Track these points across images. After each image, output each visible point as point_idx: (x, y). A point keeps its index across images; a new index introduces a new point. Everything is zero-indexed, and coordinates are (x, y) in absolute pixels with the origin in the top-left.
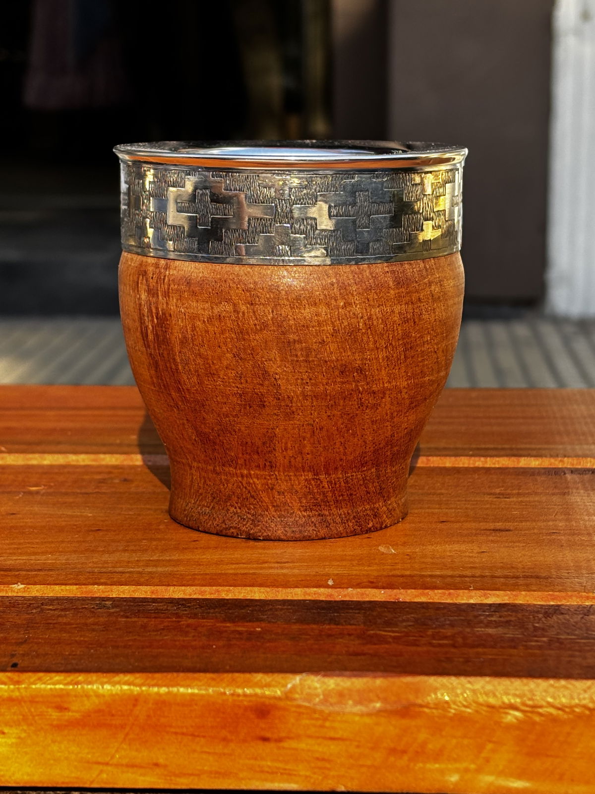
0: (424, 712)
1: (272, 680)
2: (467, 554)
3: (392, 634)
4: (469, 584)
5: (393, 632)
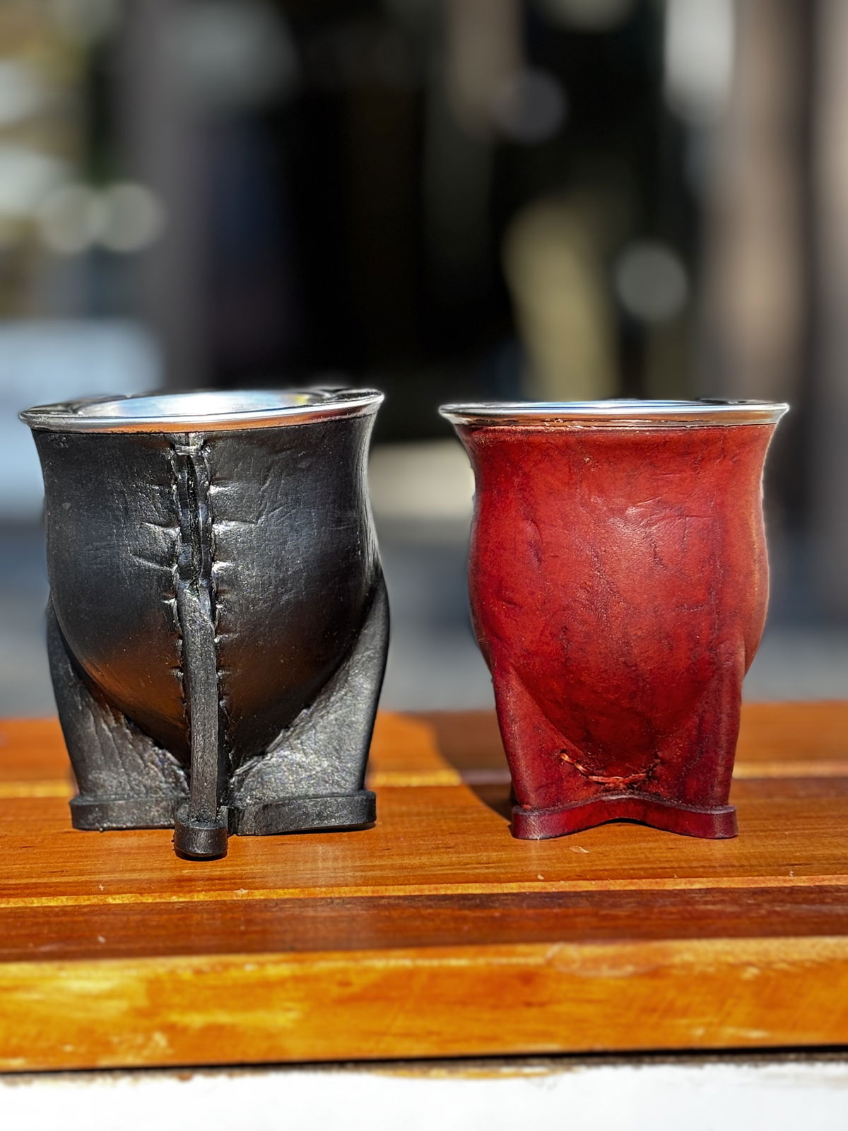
0: (672, 973)
1: (533, 950)
2: (657, 851)
4: (671, 874)
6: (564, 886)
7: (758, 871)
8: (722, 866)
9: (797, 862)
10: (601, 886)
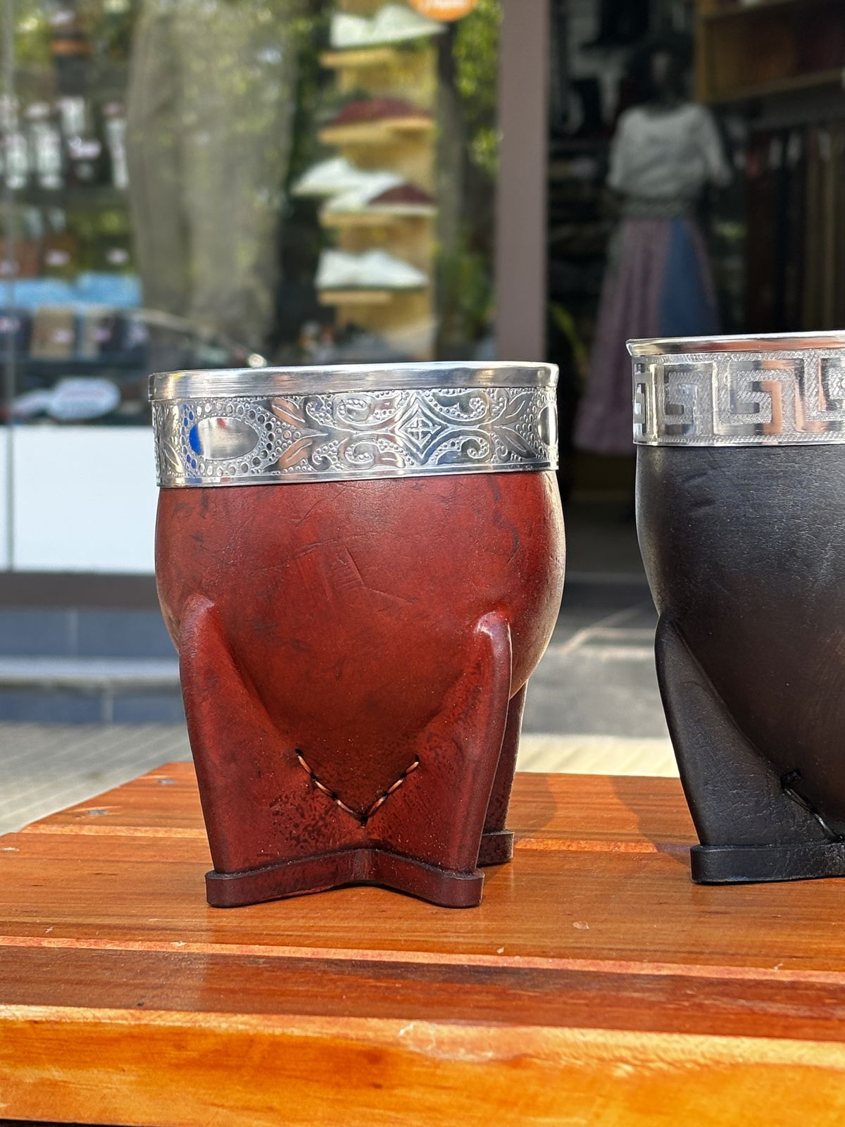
0: (536, 1064)
1: (386, 1026)
2: (665, 932)
3: (532, 994)
4: (646, 957)
5: (535, 992)
8: (712, 953)
9: (799, 955)
10: (558, 965)
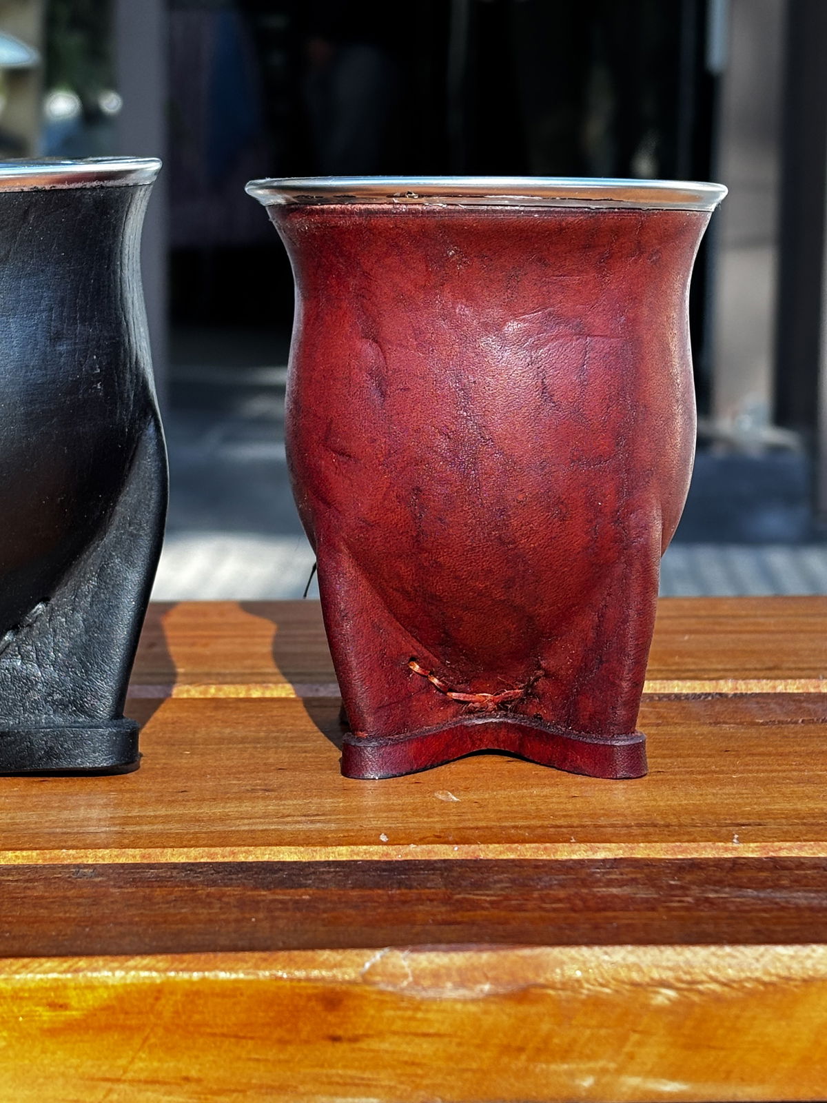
0: (549, 995)
1: (343, 959)
2: (554, 800)
3: (488, 899)
4: (568, 836)
5: (488, 895)
6: (415, 852)
7: (689, 833)
8: (639, 825)
9: (744, 821)
10: (467, 853)
